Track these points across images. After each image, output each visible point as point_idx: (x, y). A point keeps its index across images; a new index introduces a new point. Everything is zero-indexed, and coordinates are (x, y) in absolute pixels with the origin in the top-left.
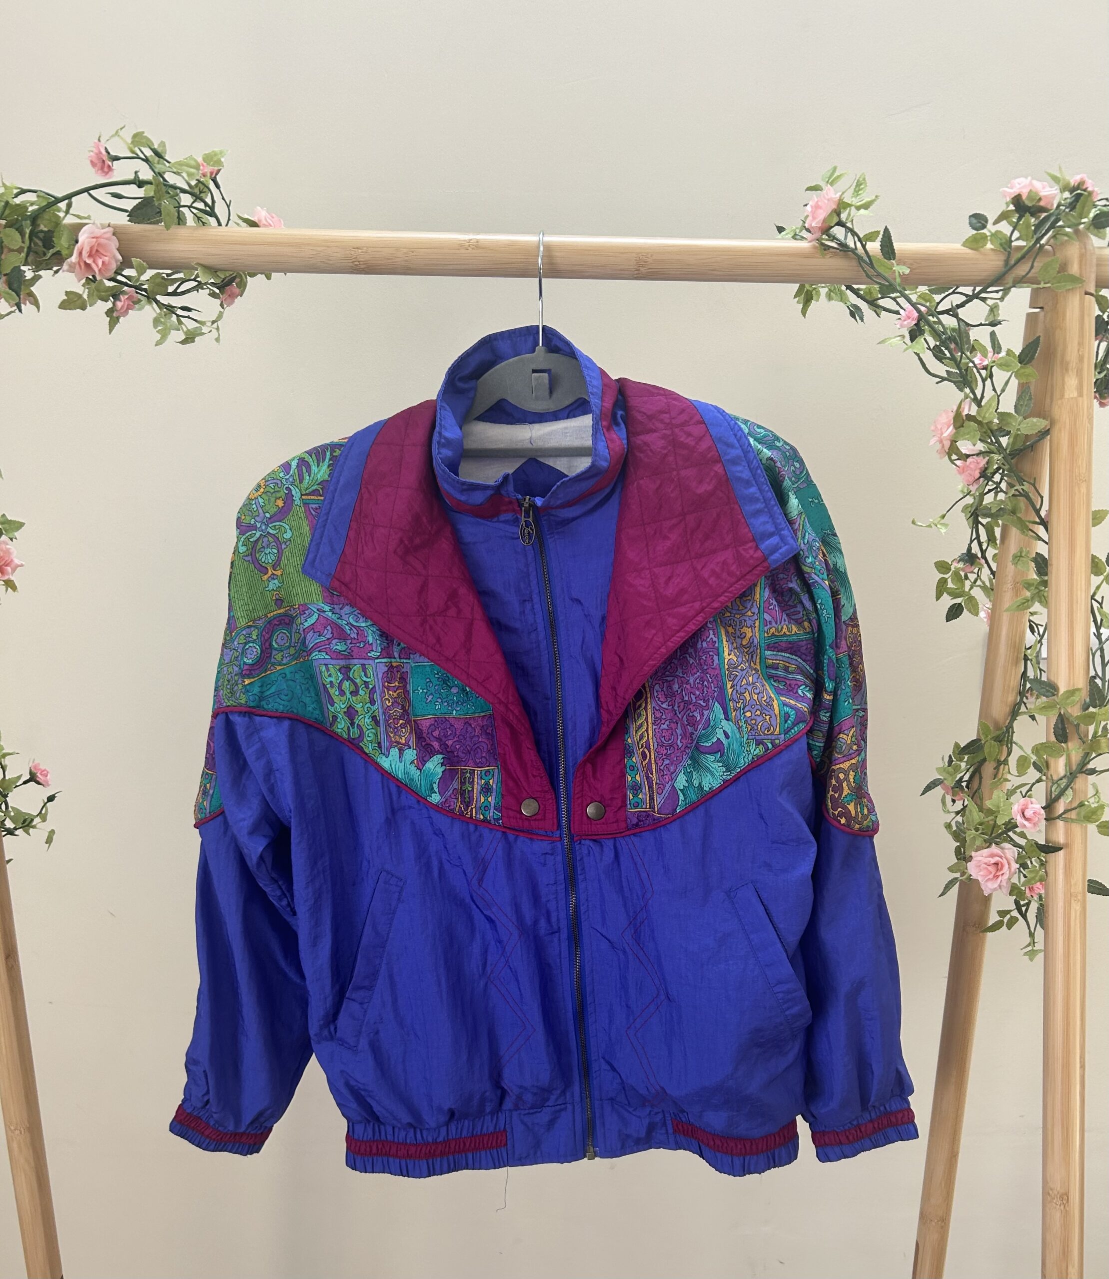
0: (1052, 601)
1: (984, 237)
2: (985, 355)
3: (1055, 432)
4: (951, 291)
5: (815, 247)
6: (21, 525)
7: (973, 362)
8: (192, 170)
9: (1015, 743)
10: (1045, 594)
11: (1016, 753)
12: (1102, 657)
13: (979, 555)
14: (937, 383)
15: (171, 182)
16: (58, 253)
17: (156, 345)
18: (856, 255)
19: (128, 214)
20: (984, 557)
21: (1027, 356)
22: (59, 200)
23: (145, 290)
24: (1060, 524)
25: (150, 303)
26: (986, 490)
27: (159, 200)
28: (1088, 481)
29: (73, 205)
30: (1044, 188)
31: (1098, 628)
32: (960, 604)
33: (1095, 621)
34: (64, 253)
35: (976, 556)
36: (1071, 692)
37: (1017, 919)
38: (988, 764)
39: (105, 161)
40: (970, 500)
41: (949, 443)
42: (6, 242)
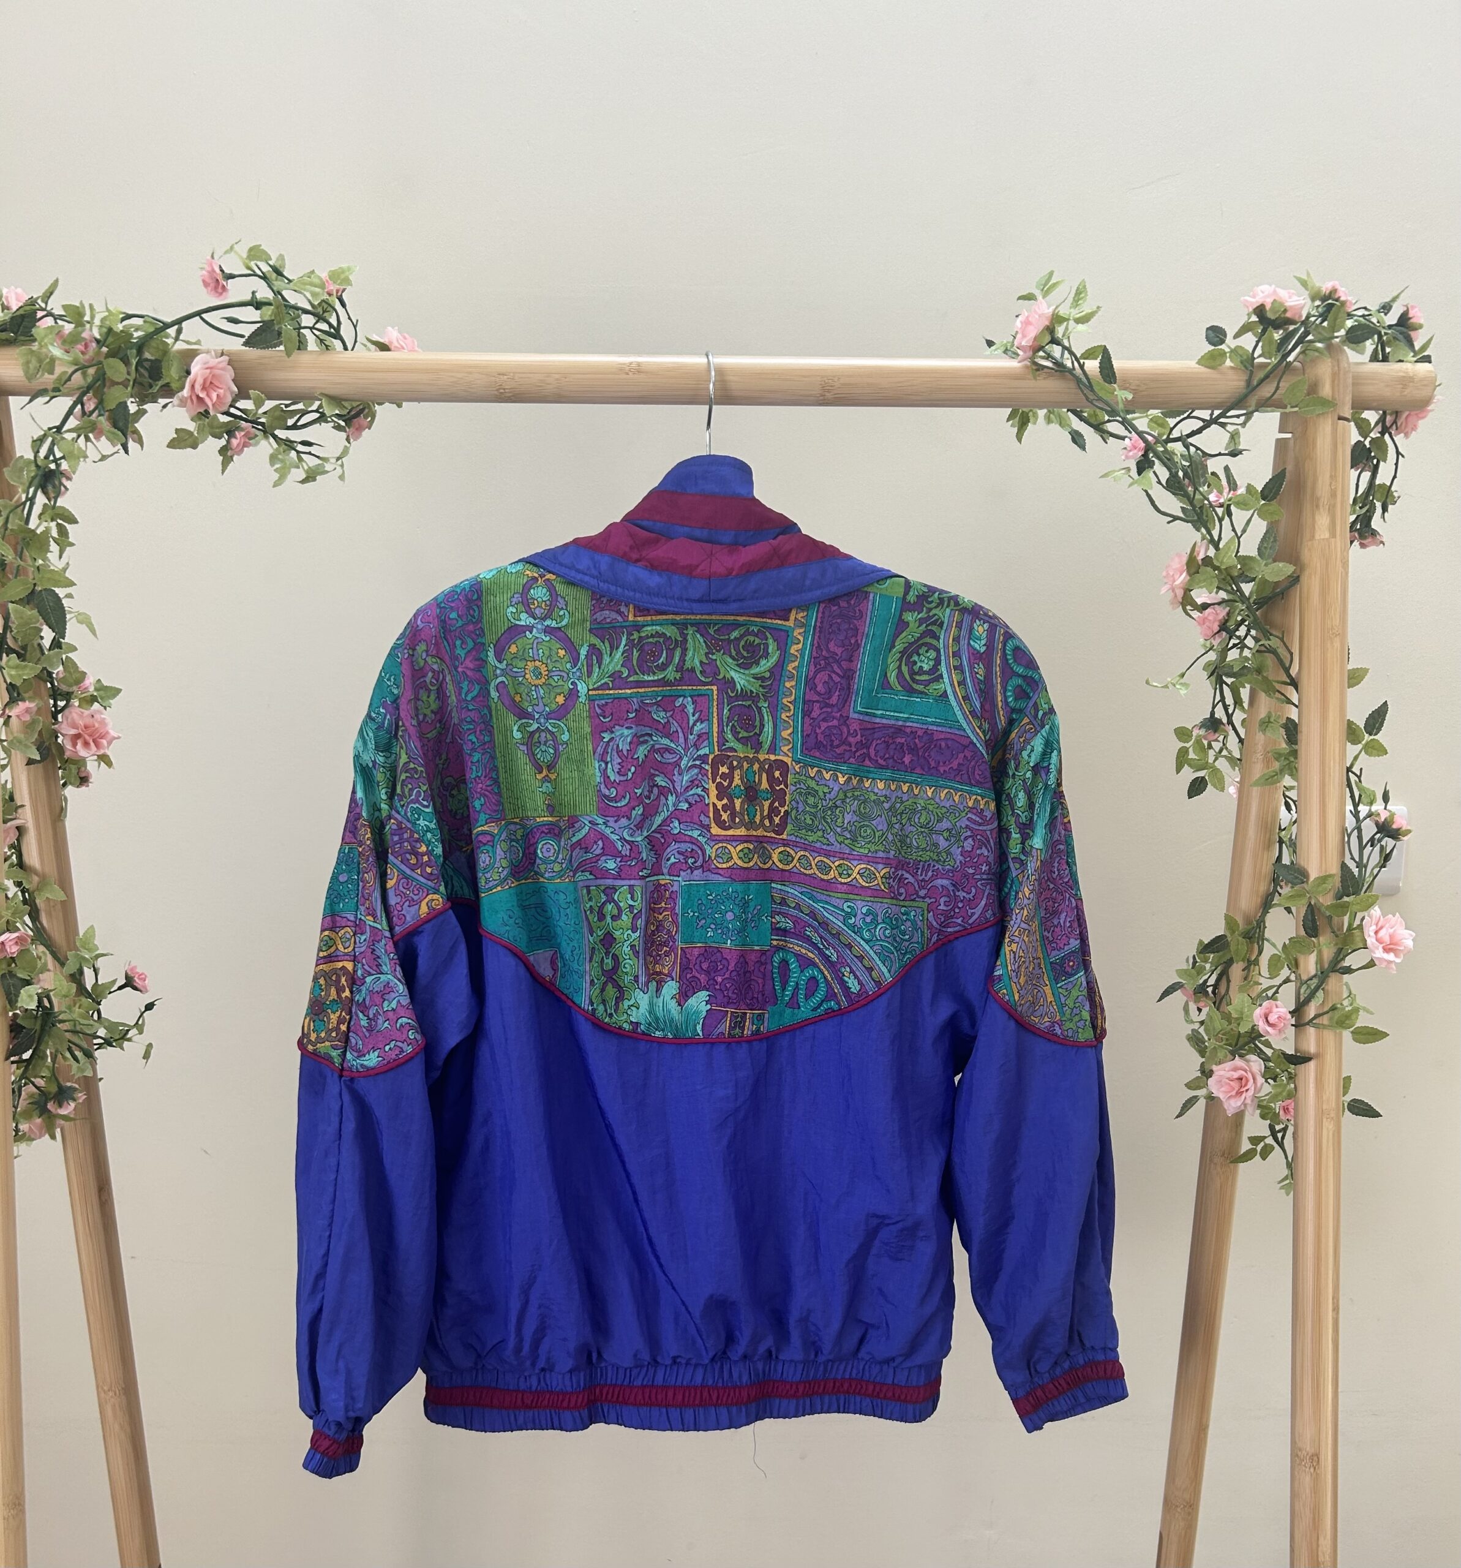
0: (1305, 774)
1: (1223, 354)
2: (1220, 492)
3: (1304, 579)
4: (1185, 415)
5: (1027, 367)
6: (119, 691)
7: (1207, 500)
8: (317, 290)
9: (1268, 940)
10: (1296, 766)
11: (1268, 951)
12: (1361, 836)
13: (1225, 720)
14: (1169, 522)
15: (292, 302)
16: (167, 385)
17: (274, 486)
18: (1074, 375)
19: (244, 340)
20: (1230, 722)
21: (1271, 492)
22: (167, 326)
23: (262, 424)
24: (1311, 683)
25: (266, 438)
26: (1230, 645)
27: (279, 323)
28: (1342, 635)
29: (184, 331)
30: (1290, 296)
31: (1356, 804)
32: (1203, 778)
33: (1352, 796)
34: (174, 386)
35: (1220, 722)
36: (1323, 879)
37: (1273, 1148)
38: (1235, 964)
39: (219, 281)
40: (1212, 656)
41: (1182, 592)
42: (109, 373)
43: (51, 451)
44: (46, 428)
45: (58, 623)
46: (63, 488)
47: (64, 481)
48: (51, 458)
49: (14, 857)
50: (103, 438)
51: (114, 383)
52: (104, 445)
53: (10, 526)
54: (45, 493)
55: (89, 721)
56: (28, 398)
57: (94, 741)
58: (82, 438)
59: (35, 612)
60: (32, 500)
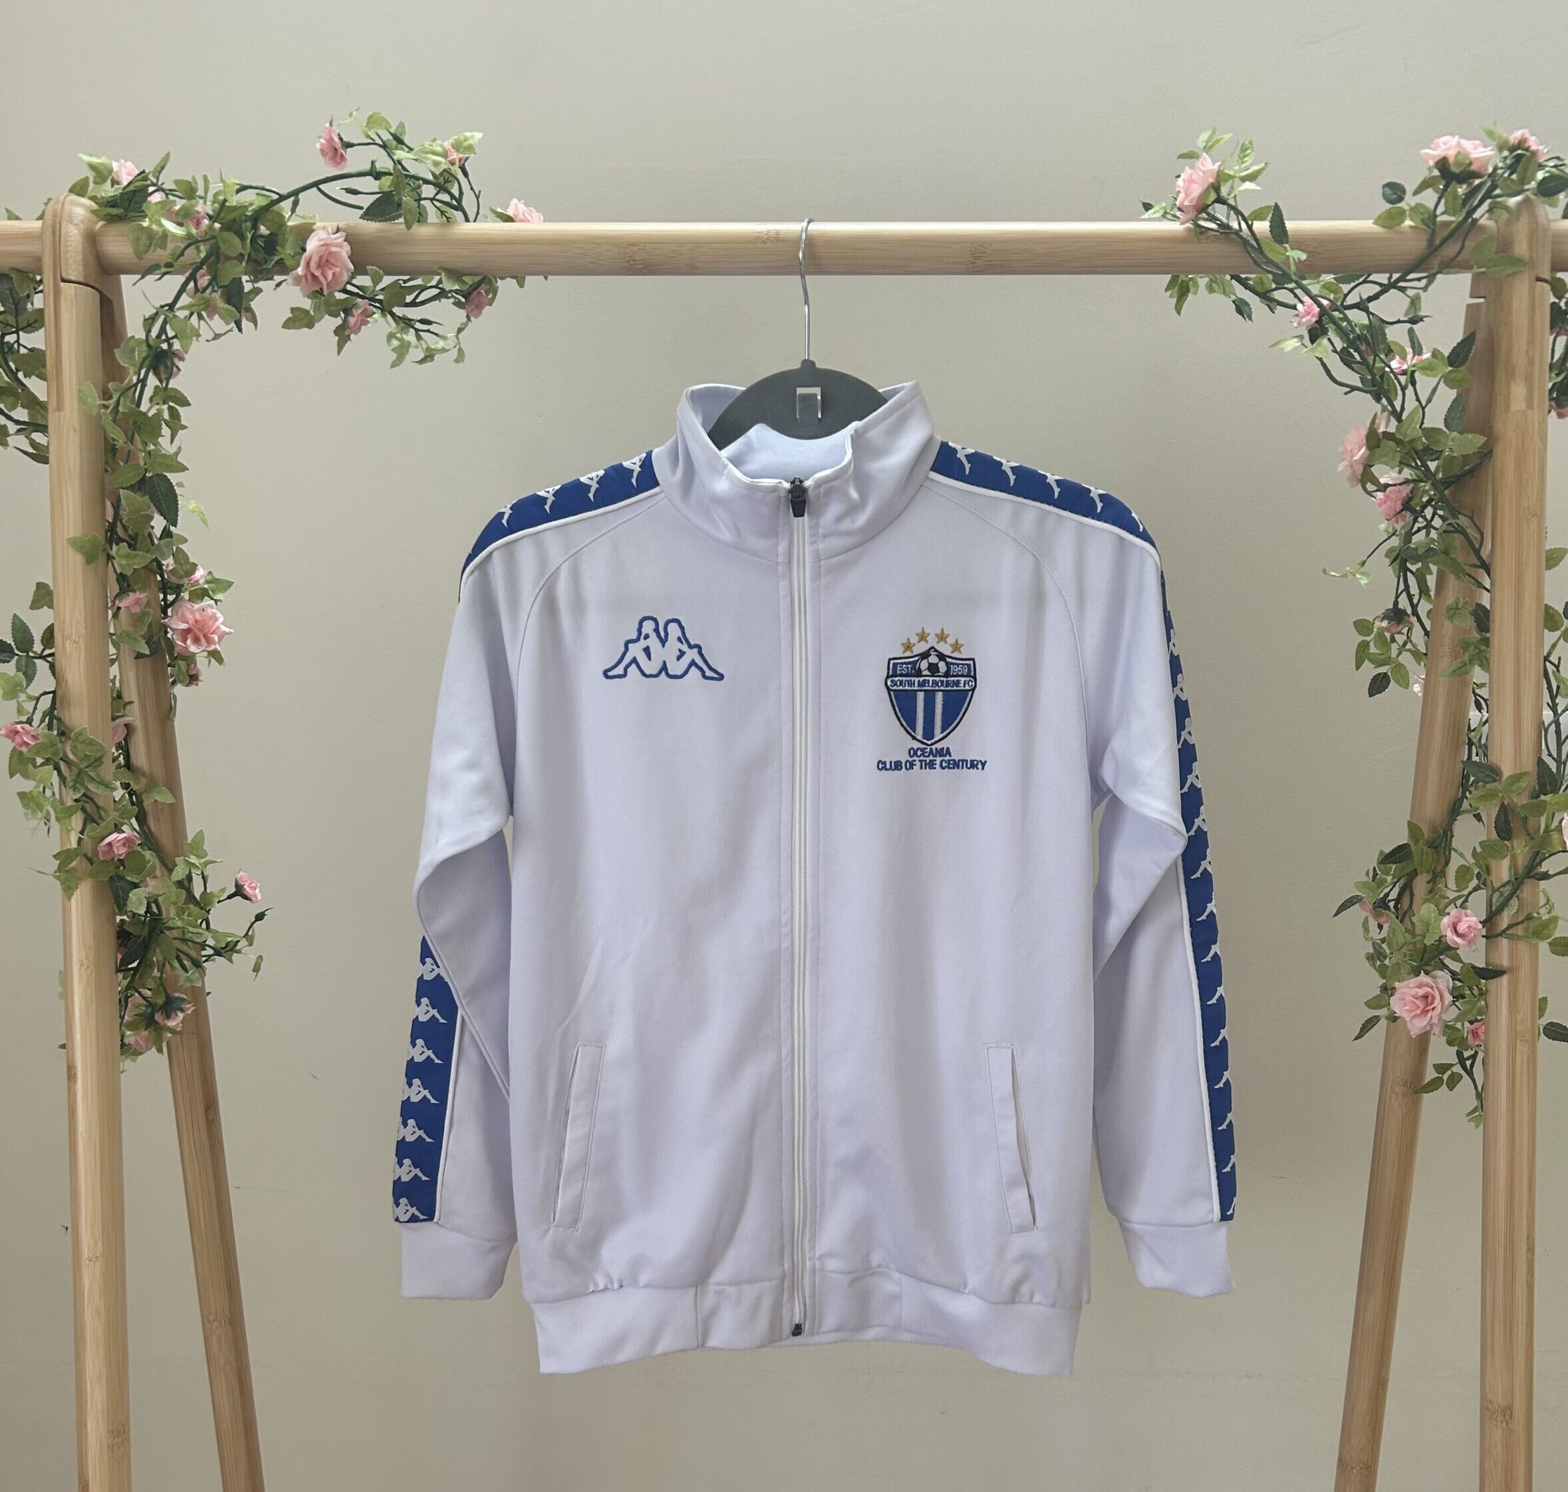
0: (1494, 665)
1: (1402, 213)
2: (1404, 358)
3: (1498, 452)
4: (1361, 280)
5: (1189, 230)
6: (230, 584)
7: (1390, 367)
8: (439, 159)
9: (1456, 851)
10: (1488, 655)
11: (1456, 862)
12: (1558, 732)
13: (1408, 610)
14: (1346, 393)
15: (413, 172)
16: (281, 262)
17: (392, 367)
18: (1241, 237)
19: (361, 212)
20: (1415, 613)
21: (1458, 356)
22: (282, 198)
23: (380, 301)
24: (1504, 567)
25: (384, 315)
26: (1415, 529)
27: (399, 194)
28: (1540, 514)
29: (300, 203)
30: (1475, 148)
31: (1553, 698)
32: (1385, 674)
33: (1548, 687)
34: (289, 262)
35: (1404, 612)
36: (1517, 778)
37: (1461, 1077)
38: (1419, 877)
39: (337, 150)
40: (1395, 542)
41: (1361, 468)
42: (223, 248)
43: (163, 330)
44: (158, 306)
45: (170, 511)
46: (175, 369)
47: (176, 361)
48: (164, 337)
49: (121, 759)
50: (216, 317)
51: (228, 258)
52: (218, 324)
53: (121, 409)
54: (157, 374)
55: (198, 616)
56: (139, 276)
57: (205, 636)
58: (195, 317)
59: (147, 498)
60: (143, 382)
